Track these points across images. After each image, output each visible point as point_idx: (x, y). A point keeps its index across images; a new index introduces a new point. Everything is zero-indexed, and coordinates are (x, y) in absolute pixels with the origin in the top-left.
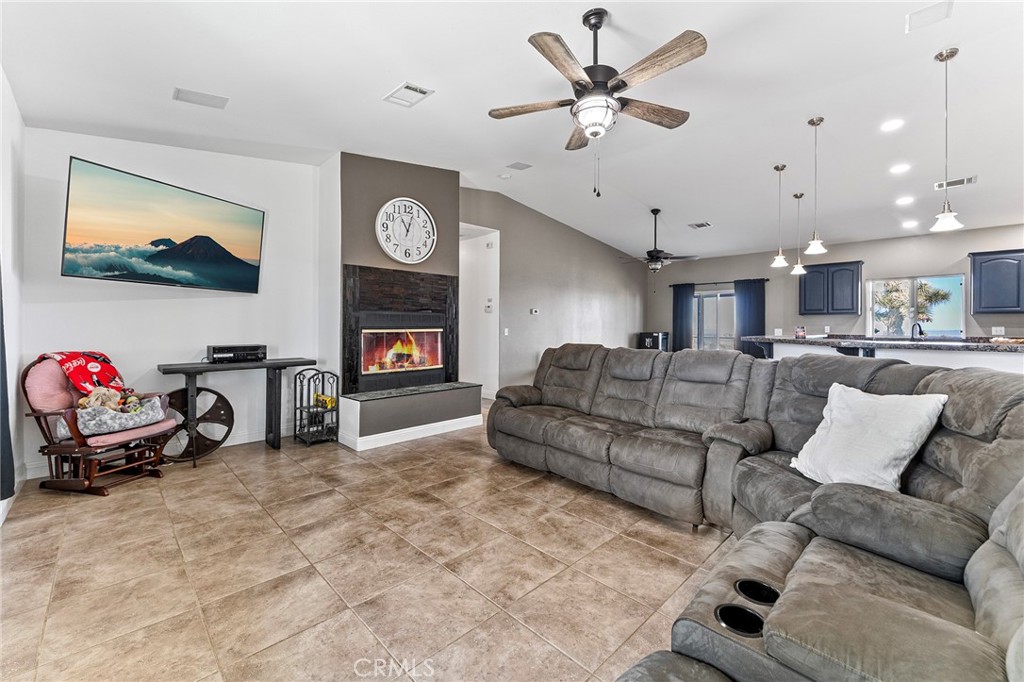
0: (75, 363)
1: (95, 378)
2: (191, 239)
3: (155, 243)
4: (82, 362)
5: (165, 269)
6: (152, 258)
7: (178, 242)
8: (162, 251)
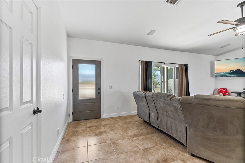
0: (221, 90)
1: (223, 92)
2: (237, 70)
3: (230, 71)
4: (222, 90)
5: (232, 75)
6: (230, 74)
7: (234, 71)
8: (232, 72)
